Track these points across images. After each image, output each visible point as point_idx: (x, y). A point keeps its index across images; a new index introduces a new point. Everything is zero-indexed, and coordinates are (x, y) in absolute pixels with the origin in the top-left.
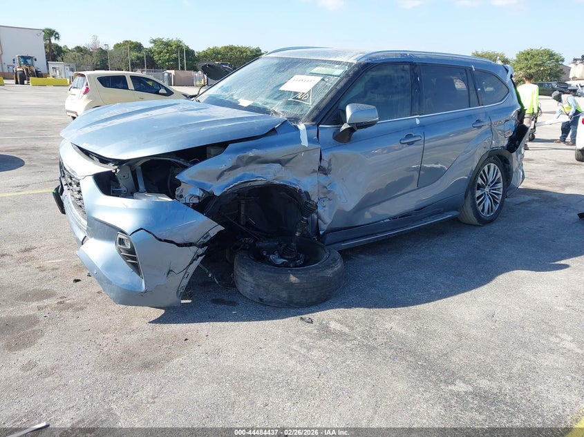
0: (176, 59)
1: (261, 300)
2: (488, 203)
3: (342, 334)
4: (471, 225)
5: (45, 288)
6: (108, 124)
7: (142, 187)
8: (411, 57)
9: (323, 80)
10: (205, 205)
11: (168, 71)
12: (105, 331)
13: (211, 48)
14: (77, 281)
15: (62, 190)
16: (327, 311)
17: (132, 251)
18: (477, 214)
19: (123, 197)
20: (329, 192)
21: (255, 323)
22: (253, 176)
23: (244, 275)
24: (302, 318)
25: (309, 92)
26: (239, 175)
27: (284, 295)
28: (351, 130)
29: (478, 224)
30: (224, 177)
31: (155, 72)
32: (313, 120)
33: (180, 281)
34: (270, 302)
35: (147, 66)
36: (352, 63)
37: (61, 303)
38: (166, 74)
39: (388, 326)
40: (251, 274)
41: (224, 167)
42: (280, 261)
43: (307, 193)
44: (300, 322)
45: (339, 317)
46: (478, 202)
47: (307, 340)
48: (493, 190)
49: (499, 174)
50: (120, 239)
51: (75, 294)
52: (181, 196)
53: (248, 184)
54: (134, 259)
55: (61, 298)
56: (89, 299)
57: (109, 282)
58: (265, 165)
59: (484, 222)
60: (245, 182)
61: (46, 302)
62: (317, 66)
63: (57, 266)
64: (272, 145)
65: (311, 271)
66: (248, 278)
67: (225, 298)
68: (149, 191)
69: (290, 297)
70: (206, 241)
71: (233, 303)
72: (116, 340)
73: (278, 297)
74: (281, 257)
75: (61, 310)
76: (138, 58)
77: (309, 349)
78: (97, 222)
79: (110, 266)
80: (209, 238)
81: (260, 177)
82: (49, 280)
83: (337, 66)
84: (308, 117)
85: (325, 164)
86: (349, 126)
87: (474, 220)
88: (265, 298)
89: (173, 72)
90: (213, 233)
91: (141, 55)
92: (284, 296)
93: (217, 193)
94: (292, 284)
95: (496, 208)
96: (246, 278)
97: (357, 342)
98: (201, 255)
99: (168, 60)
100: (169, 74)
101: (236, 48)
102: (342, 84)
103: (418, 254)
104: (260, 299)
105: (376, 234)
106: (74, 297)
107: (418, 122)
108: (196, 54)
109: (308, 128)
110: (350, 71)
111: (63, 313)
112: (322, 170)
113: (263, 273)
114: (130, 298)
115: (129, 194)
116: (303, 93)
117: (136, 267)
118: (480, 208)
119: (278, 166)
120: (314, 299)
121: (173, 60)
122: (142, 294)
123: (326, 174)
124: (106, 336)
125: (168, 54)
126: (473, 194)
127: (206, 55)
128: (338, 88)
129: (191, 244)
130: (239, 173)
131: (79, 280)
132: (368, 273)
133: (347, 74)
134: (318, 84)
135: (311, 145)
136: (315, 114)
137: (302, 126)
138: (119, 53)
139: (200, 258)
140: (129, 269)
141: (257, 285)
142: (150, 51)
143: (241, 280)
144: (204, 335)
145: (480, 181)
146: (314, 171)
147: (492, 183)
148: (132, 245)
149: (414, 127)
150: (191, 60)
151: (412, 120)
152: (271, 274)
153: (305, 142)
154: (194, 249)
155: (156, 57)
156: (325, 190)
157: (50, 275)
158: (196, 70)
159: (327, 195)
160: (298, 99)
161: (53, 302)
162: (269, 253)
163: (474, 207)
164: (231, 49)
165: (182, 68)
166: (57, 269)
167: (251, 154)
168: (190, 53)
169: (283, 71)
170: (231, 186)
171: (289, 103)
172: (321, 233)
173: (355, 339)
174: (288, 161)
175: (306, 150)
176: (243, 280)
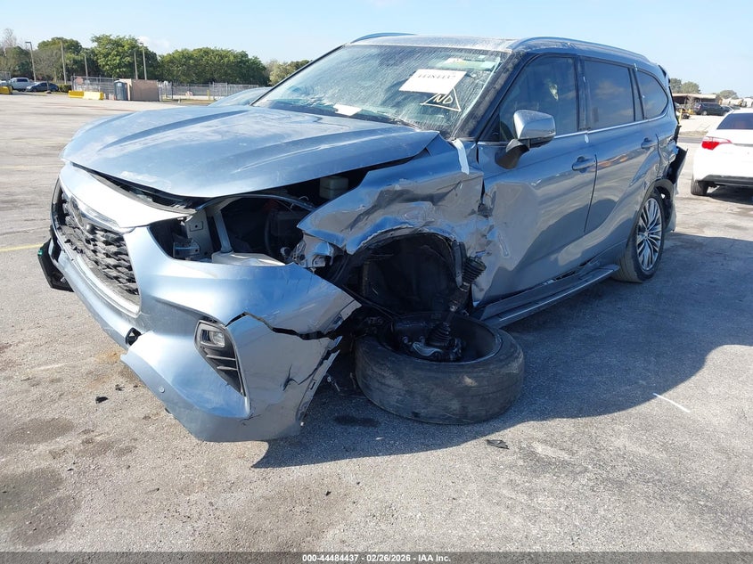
0: (131, 65)
1: (416, 415)
2: (647, 252)
3: (564, 464)
4: (631, 282)
5: (50, 416)
6: (150, 140)
7: (225, 243)
8: (572, 49)
9: (467, 75)
10: (335, 269)
11: (121, 80)
12: (186, 489)
13: (180, 50)
14: (101, 400)
15: (57, 250)
16: (518, 426)
17: (228, 351)
18: (638, 267)
19: (192, 260)
20: (489, 243)
21: (422, 455)
22: (396, 222)
23: (384, 377)
24: (489, 442)
25: (451, 93)
26: (378, 221)
27: (455, 405)
28: (523, 149)
29: (638, 280)
30: (360, 224)
31: (102, 81)
32: (470, 134)
33: (302, 394)
34: (431, 418)
35: (89, 73)
36: (505, 53)
37: (88, 442)
38: (119, 85)
39: (618, 443)
40: (398, 374)
41: (361, 208)
42: (430, 351)
43: (462, 246)
44: (490, 449)
45: (541, 435)
46: (638, 251)
47: (518, 479)
48: (652, 234)
49: (659, 214)
50: (204, 331)
51: (108, 424)
52: (302, 257)
53: (389, 235)
54: (233, 364)
55: (85, 432)
56: (135, 430)
57: (189, 406)
58: (413, 204)
59: (644, 277)
60: (386, 232)
61: (61, 442)
62: (449, 57)
63: (57, 376)
64: (423, 172)
65: (491, 367)
66: (392, 380)
67: (354, 413)
68: (236, 250)
69: (464, 408)
70: (336, 326)
71: (369, 422)
72: (211, 503)
73: (446, 409)
74: (428, 344)
75: (93, 456)
76: (75, 62)
77: (530, 493)
78: (160, 305)
79: (187, 379)
80: (340, 323)
81: (405, 223)
82: (53, 401)
83: (482, 57)
84: (462, 128)
85: (487, 201)
86: (519, 144)
87: (634, 275)
88: (423, 412)
89: (129, 82)
90: (346, 314)
91: (78, 58)
92: (454, 407)
93: (351, 250)
94: (468, 388)
95: (655, 259)
96: (389, 382)
97: (591, 475)
98: (334, 351)
99: (119, 66)
100: (124, 84)
101: (213, 51)
102: (501, 81)
103: (588, 327)
104: (413, 413)
105: (536, 302)
106: (107, 429)
107: (587, 139)
108: (159, 58)
109: (466, 146)
110: (507, 63)
111: (99, 460)
112: (484, 211)
113: (419, 373)
114: (223, 429)
115: (204, 255)
116: (443, 95)
117: (234, 378)
118: (641, 259)
119: (428, 204)
120: (497, 410)
121: (125, 66)
122: (244, 422)
123: (486, 216)
124: (193, 497)
125: (118, 58)
126: (635, 240)
127: (172, 60)
128: (498, 86)
129: (319, 335)
130: (378, 217)
131: (103, 399)
132: (539, 361)
133: (503, 68)
134: (462, 81)
135: (472, 171)
136: (472, 124)
137: (458, 143)
138: (49, 53)
139: (333, 356)
140: (222, 381)
141: (411, 393)
142: (93, 52)
143: (377, 385)
144: (354, 483)
145: (641, 222)
146: (473, 212)
147: (651, 224)
148: (227, 340)
149: (583, 146)
150: (151, 66)
151: (581, 137)
152: (433, 374)
153: (465, 169)
154: (325, 341)
155: (101, 61)
156: (483, 240)
157: (50, 391)
158: (161, 80)
159: (487, 248)
160: (436, 103)
161: (71, 441)
162: (411, 340)
163: (635, 257)
164: (206, 52)
165: (141, 77)
166: (59, 380)
167: (397, 187)
168: (151, 56)
169: (394, 64)
170: (370, 238)
171: (424, 110)
172: (475, 304)
173: (586, 470)
174: (442, 197)
175: (467, 180)
176: (382, 384)
